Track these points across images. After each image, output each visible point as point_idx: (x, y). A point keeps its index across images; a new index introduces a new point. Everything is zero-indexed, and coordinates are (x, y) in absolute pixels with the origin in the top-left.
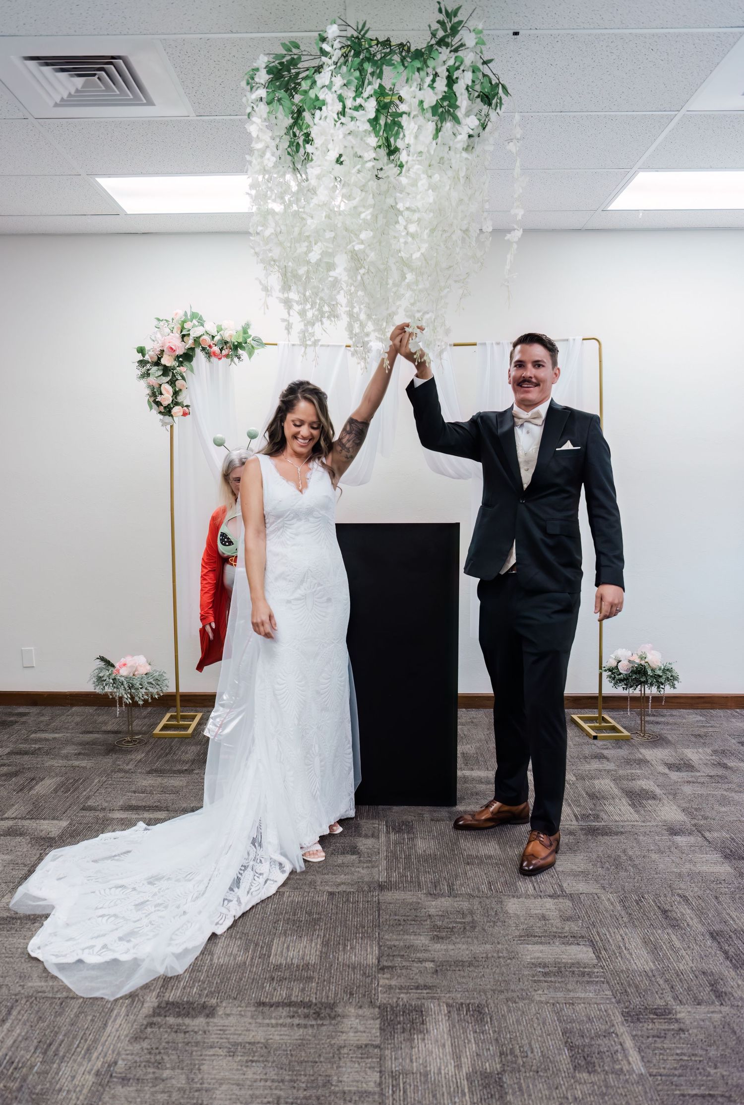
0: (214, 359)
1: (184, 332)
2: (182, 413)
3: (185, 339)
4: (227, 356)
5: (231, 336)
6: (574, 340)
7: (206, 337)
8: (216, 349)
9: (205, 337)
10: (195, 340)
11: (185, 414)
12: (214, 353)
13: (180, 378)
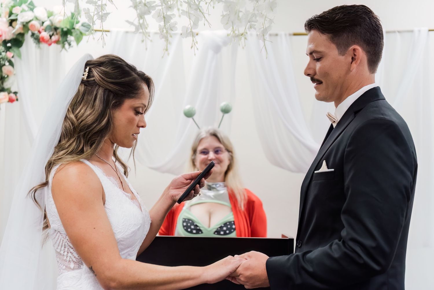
0: (44, 45)
1: (13, 17)
2: (7, 99)
3: (14, 24)
4: (57, 42)
5: (60, 22)
6: (419, 31)
7: (35, 23)
8: (45, 35)
9: (33, 22)
10: (24, 26)
11: (11, 100)
12: (43, 38)
13: (7, 64)
